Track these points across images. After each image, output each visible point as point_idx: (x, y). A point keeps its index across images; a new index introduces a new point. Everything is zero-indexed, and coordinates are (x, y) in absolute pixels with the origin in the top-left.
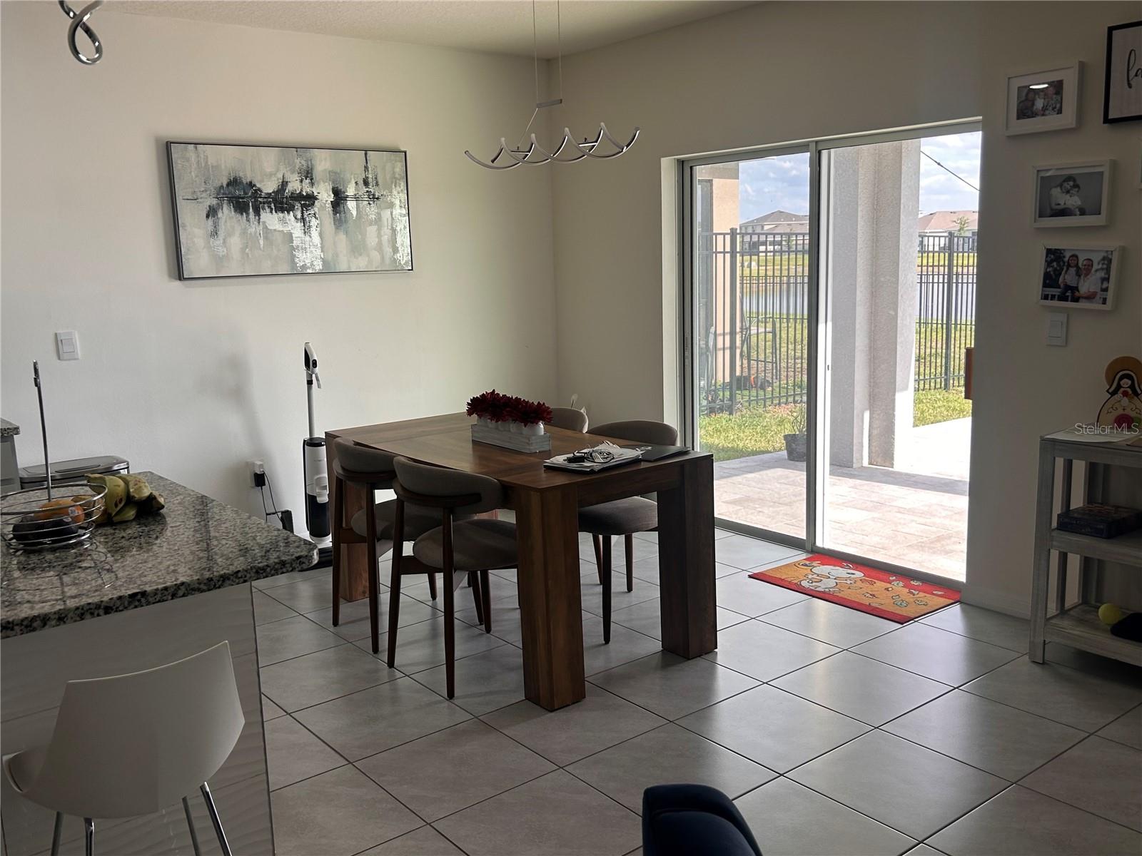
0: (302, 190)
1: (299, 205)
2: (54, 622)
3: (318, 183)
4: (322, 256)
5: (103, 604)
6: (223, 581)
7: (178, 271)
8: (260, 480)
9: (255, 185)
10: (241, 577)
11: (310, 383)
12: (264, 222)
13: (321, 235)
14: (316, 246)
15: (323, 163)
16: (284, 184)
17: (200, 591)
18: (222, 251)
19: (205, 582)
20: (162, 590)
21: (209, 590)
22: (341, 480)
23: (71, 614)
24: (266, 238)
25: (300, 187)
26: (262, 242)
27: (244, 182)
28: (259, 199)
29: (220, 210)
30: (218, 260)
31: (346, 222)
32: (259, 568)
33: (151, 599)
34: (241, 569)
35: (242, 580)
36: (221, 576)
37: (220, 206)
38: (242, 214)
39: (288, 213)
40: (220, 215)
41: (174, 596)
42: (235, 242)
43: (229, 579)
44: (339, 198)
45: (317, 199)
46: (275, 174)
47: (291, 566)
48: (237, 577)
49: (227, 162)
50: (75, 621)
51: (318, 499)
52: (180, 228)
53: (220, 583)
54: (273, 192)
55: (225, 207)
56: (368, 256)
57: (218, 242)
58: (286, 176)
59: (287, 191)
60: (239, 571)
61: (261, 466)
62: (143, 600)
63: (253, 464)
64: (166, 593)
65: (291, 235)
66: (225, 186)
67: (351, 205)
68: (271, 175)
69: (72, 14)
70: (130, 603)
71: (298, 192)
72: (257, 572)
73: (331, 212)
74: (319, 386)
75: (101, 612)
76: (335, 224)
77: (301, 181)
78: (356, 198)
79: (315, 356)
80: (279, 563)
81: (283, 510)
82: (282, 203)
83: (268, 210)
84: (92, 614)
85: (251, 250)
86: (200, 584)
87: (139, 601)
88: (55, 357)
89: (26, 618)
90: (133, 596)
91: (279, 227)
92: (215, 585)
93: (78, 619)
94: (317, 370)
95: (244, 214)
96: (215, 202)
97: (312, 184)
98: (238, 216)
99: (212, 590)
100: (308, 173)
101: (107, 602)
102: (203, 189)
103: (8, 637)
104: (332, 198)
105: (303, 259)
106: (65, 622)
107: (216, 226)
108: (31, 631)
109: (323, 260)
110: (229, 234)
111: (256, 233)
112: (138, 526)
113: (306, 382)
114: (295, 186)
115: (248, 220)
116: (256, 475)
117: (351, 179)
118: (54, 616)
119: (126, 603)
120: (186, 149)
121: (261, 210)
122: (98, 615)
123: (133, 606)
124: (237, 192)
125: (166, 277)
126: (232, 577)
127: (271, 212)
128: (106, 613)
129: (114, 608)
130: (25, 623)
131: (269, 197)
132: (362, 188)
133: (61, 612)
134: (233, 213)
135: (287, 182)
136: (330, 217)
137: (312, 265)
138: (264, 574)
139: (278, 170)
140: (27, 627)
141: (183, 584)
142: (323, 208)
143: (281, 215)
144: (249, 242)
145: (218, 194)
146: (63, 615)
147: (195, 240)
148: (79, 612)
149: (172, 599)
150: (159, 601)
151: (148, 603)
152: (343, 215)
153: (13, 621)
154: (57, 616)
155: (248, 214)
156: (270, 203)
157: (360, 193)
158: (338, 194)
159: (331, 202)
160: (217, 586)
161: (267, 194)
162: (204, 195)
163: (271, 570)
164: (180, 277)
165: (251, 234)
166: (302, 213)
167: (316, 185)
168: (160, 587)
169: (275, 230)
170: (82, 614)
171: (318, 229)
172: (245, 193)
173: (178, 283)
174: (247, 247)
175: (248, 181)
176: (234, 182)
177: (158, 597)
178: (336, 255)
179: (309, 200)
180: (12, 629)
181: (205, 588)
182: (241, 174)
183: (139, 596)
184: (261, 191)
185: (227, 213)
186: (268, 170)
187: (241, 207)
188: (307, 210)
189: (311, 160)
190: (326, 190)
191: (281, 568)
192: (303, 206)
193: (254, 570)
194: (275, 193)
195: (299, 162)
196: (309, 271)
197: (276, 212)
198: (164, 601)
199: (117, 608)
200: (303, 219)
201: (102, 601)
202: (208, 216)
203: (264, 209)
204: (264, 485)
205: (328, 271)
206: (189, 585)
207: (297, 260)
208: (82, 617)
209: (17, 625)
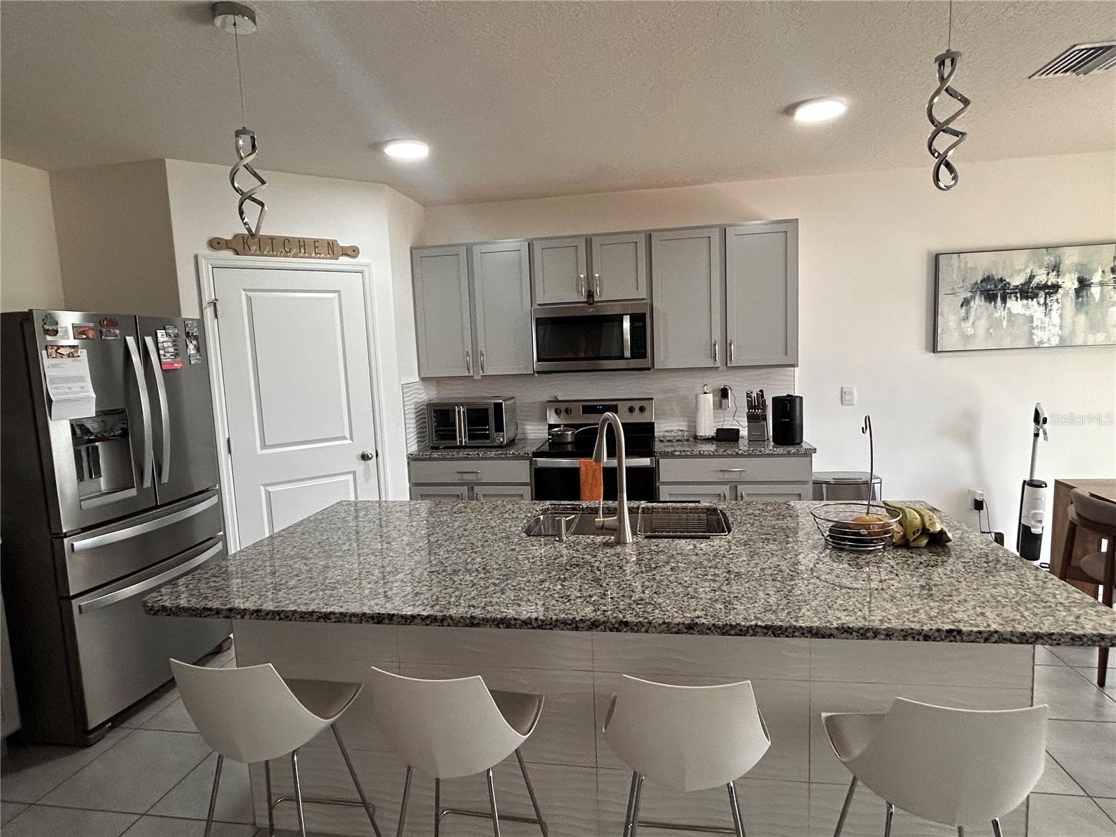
0: (1047, 281)
1: (1043, 293)
2: (883, 637)
3: (1064, 275)
4: (1060, 334)
5: (924, 632)
6: (1036, 639)
7: (934, 346)
8: (979, 505)
9: (1005, 280)
10: (1055, 640)
11: (1036, 435)
12: (1009, 308)
13: (1061, 316)
14: (1055, 326)
15: (1071, 258)
16: (1032, 277)
17: (1011, 641)
18: (970, 331)
19: (1018, 635)
20: (976, 633)
21: (1021, 643)
22: (1075, 525)
23: (896, 634)
24: (1009, 320)
25: (1046, 279)
26: (1005, 323)
27: (996, 278)
28: (1007, 291)
29: (973, 301)
30: (966, 338)
31: (1088, 304)
32: (1075, 635)
33: (964, 638)
34: (1055, 632)
35: (1055, 642)
36: (1035, 634)
37: (973, 298)
38: (991, 303)
39: (1032, 300)
40: (972, 304)
41: (986, 640)
42: (983, 324)
43: (1042, 638)
44: (1084, 284)
45: (1061, 287)
46: (1024, 270)
47: (1111, 642)
48: (1050, 638)
49: (981, 266)
50: (899, 640)
51: (1032, 530)
52: (939, 316)
53: (1033, 639)
54: (1021, 284)
55: (977, 298)
56: (1107, 332)
57: (966, 325)
58: (1034, 271)
59: (1033, 283)
60: (1053, 634)
61: (982, 495)
62: (958, 637)
63: (975, 493)
64: (979, 636)
65: (1032, 317)
66: (979, 282)
67: (1095, 291)
68: (1020, 271)
69: (936, 154)
70: (946, 637)
71: (1043, 283)
72: (1073, 639)
73: (1074, 297)
74: (1046, 439)
75: (921, 638)
76: (1076, 307)
77: (1048, 274)
78: (1102, 284)
79: (1045, 413)
80: (1098, 636)
81: (997, 531)
82: (1027, 292)
83: (1014, 299)
84: (913, 638)
85: (995, 329)
86: (1012, 636)
87: (954, 637)
88: (840, 402)
89: (863, 628)
90: (950, 631)
91: (1022, 311)
92: (1027, 641)
93: (902, 639)
94: (1046, 426)
95: (993, 303)
96: (969, 295)
97: (1058, 276)
98: (987, 304)
99: (1023, 643)
100: (1055, 267)
101: (927, 631)
102: (960, 286)
103: (847, 639)
104: (1076, 285)
105: (1039, 336)
106: (891, 639)
107: (967, 313)
108: (864, 639)
109: (1061, 337)
110: (977, 318)
111: (1001, 316)
112: (930, 554)
113: (1033, 435)
114: (1041, 278)
115: (995, 307)
116: (976, 501)
117: (1098, 268)
118: (883, 632)
119: (943, 637)
120: (951, 258)
121: (1008, 299)
122: (918, 640)
123: (948, 640)
124: (989, 287)
125: (923, 351)
126: (1045, 638)
127: (1017, 300)
128: (925, 640)
129: (932, 637)
130: (861, 631)
131: (1016, 289)
132: (1109, 275)
133: (889, 630)
134: (983, 302)
135: (1034, 276)
136: (1072, 300)
137: (1049, 340)
138: (1080, 643)
139: (1026, 267)
140: (862, 635)
141: (996, 632)
142: (1066, 294)
143: (1025, 302)
144: (994, 324)
145: (972, 289)
146: (890, 633)
147: (950, 323)
148: (904, 633)
149: (984, 642)
150: (972, 642)
151: (962, 641)
152: (1085, 299)
153: (853, 627)
154: (885, 632)
155: (996, 303)
156: (1016, 293)
157: (1106, 280)
158: (1083, 282)
159: (1075, 289)
160: (1030, 642)
161: (1014, 286)
162: (962, 290)
163: (1088, 640)
164: (934, 350)
165: (996, 317)
166: (1045, 299)
167: (1062, 276)
168: (975, 629)
169: (1018, 314)
170: (906, 636)
171: (1059, 312)
172: (996, 287)
173: (933, 354)
174: (991, 327)
175: (1000, 277)
176: (987, 279)
177: (972, 638)
178: (1073, 332)
179: (1056, 287)
180: (851, 634)
181: (1017, 640)
182: (994, 273)
183: (955, 633)
184: (1009, 284)
185: (978, 302)
186: (1018, 268)
187: (990, 297)
188: (1050, 297)
189: (1060, 256)
190: (1072, 280)
191: (1099, 641)
192: (1046, 294)
193: (1069, 636)
194: (1023, 285)
195: (1049, 259)
196: (1044, 345)
197: (1021, 300)
198: (976, 642)
199: (935, 638)
200: (1045, 304)
201: (923, 630)
202: (962, 306)
203: (1010, 298)
204: (982, 509)
205: (1064, 345)
206: (1002, 635)
207: (1034, 337)
208: (905, 638)
209: (855, 631)
